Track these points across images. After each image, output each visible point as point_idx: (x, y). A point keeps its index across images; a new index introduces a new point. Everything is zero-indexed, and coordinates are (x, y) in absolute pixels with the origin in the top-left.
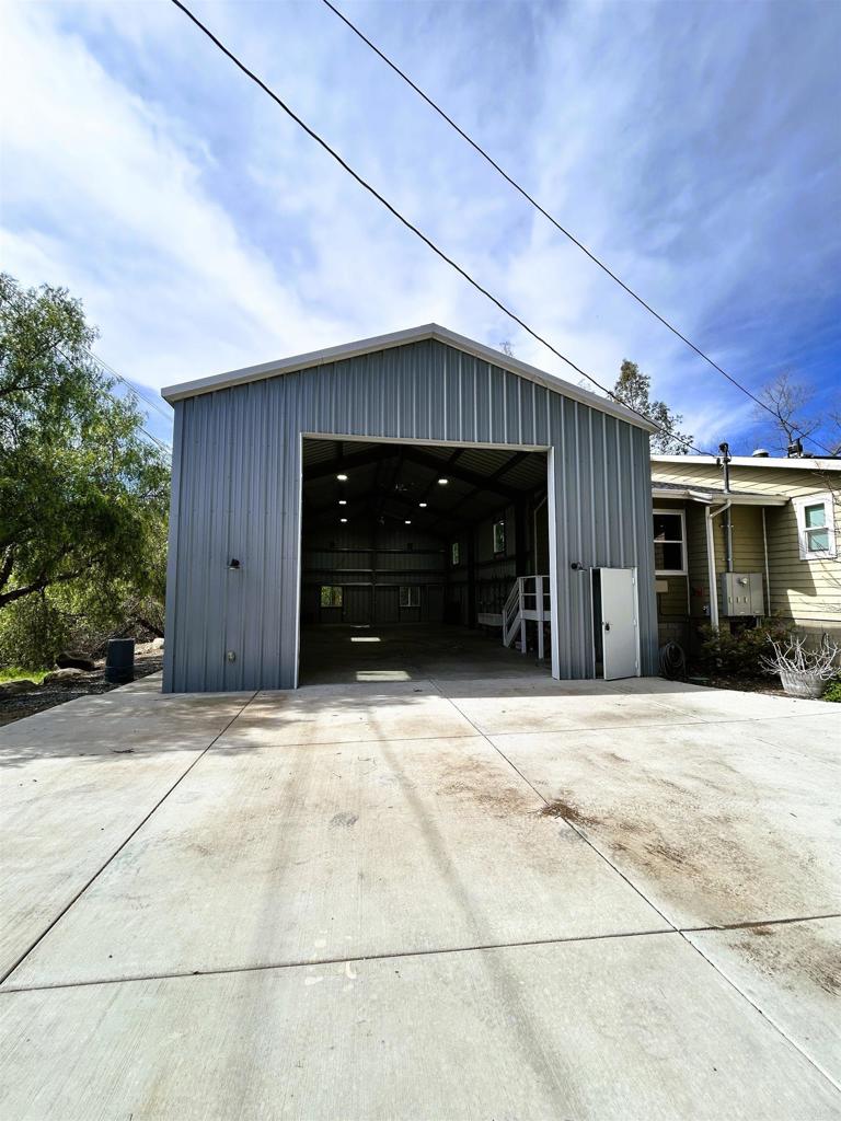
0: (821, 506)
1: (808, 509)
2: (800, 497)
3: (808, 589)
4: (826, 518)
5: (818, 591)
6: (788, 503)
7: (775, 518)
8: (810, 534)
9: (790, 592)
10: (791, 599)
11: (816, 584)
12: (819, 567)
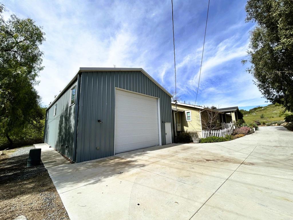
0: (189, 112)
1: (187, 113)
2: (186, 111)
3: (187, 126)
4: (190, 114)
5: (189, 126)
6: (184, 111)
7: (182, 114)
8: (188, 117)
9: (184, 127)
10: (184, 128)
11: (188, 125)
12: (189, 122)
